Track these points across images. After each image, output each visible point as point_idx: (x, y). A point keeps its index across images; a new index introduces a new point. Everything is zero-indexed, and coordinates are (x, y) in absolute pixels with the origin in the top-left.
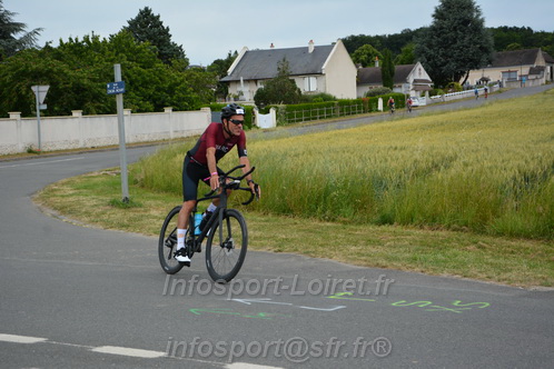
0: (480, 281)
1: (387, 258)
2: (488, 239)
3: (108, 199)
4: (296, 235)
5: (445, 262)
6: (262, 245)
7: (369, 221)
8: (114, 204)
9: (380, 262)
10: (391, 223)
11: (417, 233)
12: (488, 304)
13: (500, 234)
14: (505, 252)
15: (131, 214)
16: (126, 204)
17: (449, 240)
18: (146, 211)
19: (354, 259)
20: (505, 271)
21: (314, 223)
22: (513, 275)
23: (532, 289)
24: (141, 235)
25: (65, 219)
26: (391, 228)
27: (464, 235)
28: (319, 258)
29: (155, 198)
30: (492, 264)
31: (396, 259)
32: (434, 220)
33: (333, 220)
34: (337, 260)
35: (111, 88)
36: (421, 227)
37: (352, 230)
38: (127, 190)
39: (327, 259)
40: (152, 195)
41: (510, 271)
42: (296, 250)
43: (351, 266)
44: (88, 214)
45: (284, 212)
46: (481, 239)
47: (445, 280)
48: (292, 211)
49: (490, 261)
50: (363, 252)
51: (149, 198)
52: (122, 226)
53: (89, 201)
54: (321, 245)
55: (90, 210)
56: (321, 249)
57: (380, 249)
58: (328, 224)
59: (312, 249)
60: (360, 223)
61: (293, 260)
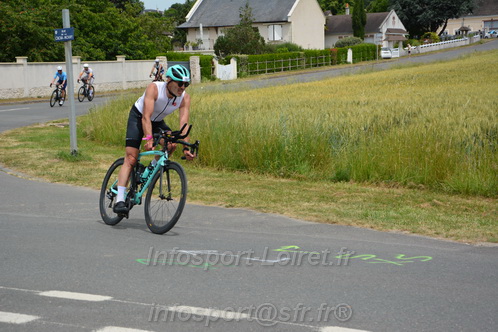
0: (427, 237)
1: (338, 214)
2: (444, 197)
3: (56, 152)
4: (249, 191)
5: (396, 218)
6: (214, 200)
7: (324, 178)
8: (62, 156)
9: (331, 218)
10: (347, 180)
11: (372, 190)
12: (430, 258)
13: (456, 192)
14: (459, 209)
15: (80, 168)
16: (75, 157)
17: (402, 198)
18: (96, 165)
19: (305, 215)
20: (455, 228)
21: (268, 179)
22: (461, 232)
23: (478, 244)
24: (89, 189)
25: (10, 171)
26: (347, 185)
27: (419, 193)
28: (271, 214)
29: (105, 152)
30: (442, 221)
31: (347, 215)
32: (391, 178)
33: (289, 176)
34: (289, 215)
35: (59, 35)
36: (378, 184)
37: (307, 186)
38: (75, 144)
39: (278, 215)
40: (102, 148)
41: (460, 228)
42: (248, 205)
43: (301, 221)
44: (34, 166)
45: (238, 167)
46: (437, 198)
47: (394, 235)
48: (246, 167)
49: (442, 218)
50: (315, 208)
51: (99, 152)
52: (70, 179)
53: (35, 154)
54: (274, 201)
55: (36, 163)
56: (273, 205)
57: (333, 206)
58: (283, 180)
59: (264, 204)
60: (316, 180)
61: (244, 215)
